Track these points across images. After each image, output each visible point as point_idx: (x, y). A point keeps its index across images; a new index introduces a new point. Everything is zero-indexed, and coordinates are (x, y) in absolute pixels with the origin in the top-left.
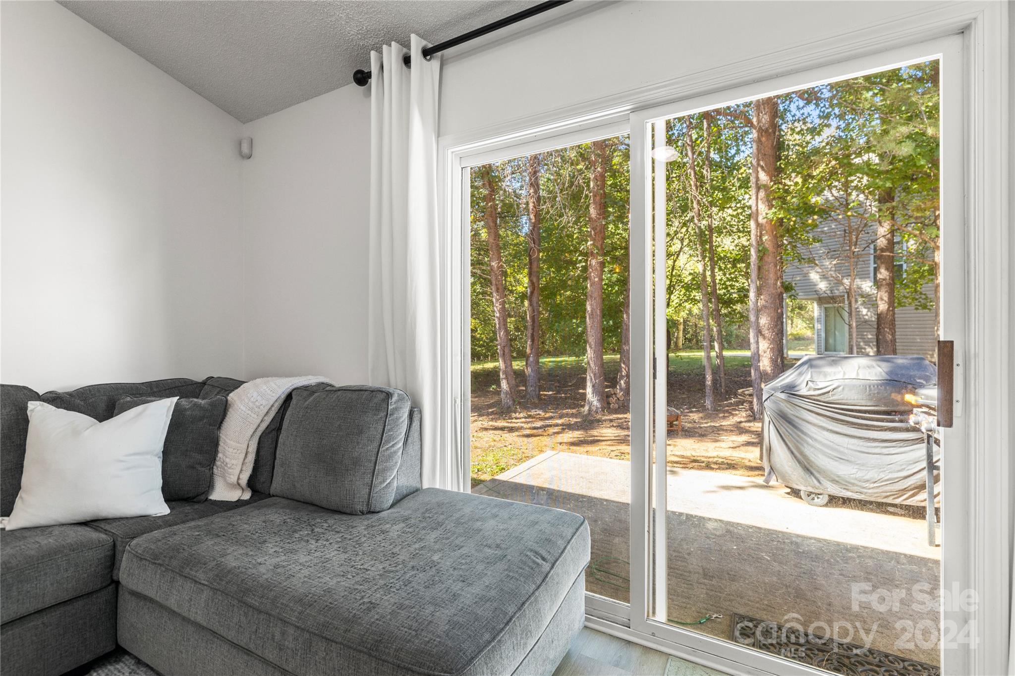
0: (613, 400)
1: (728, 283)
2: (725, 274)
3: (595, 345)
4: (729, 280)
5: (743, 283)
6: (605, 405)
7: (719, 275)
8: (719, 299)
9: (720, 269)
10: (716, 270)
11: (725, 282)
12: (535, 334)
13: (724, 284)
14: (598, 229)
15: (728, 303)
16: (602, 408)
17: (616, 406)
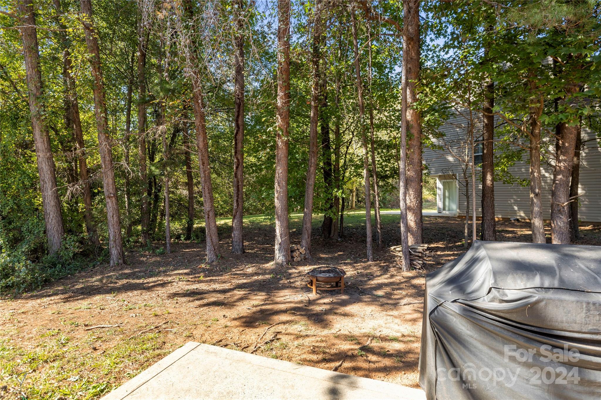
0: (296, 254)
1: (383, 164)
2: (381, 157)
3: (282, 211)
4: (384, 161)
5: (394, 164)
6: (290, 259)
7: (377, 158)
8: (378, 175)
9: (378, 154)
10: (376, 154)
11: (381, 163)
12: (239, 200)
13: (381, 164)
14: (284, 115)
15: (384, 178)
16: (286, 262)
17: (299, 259)
